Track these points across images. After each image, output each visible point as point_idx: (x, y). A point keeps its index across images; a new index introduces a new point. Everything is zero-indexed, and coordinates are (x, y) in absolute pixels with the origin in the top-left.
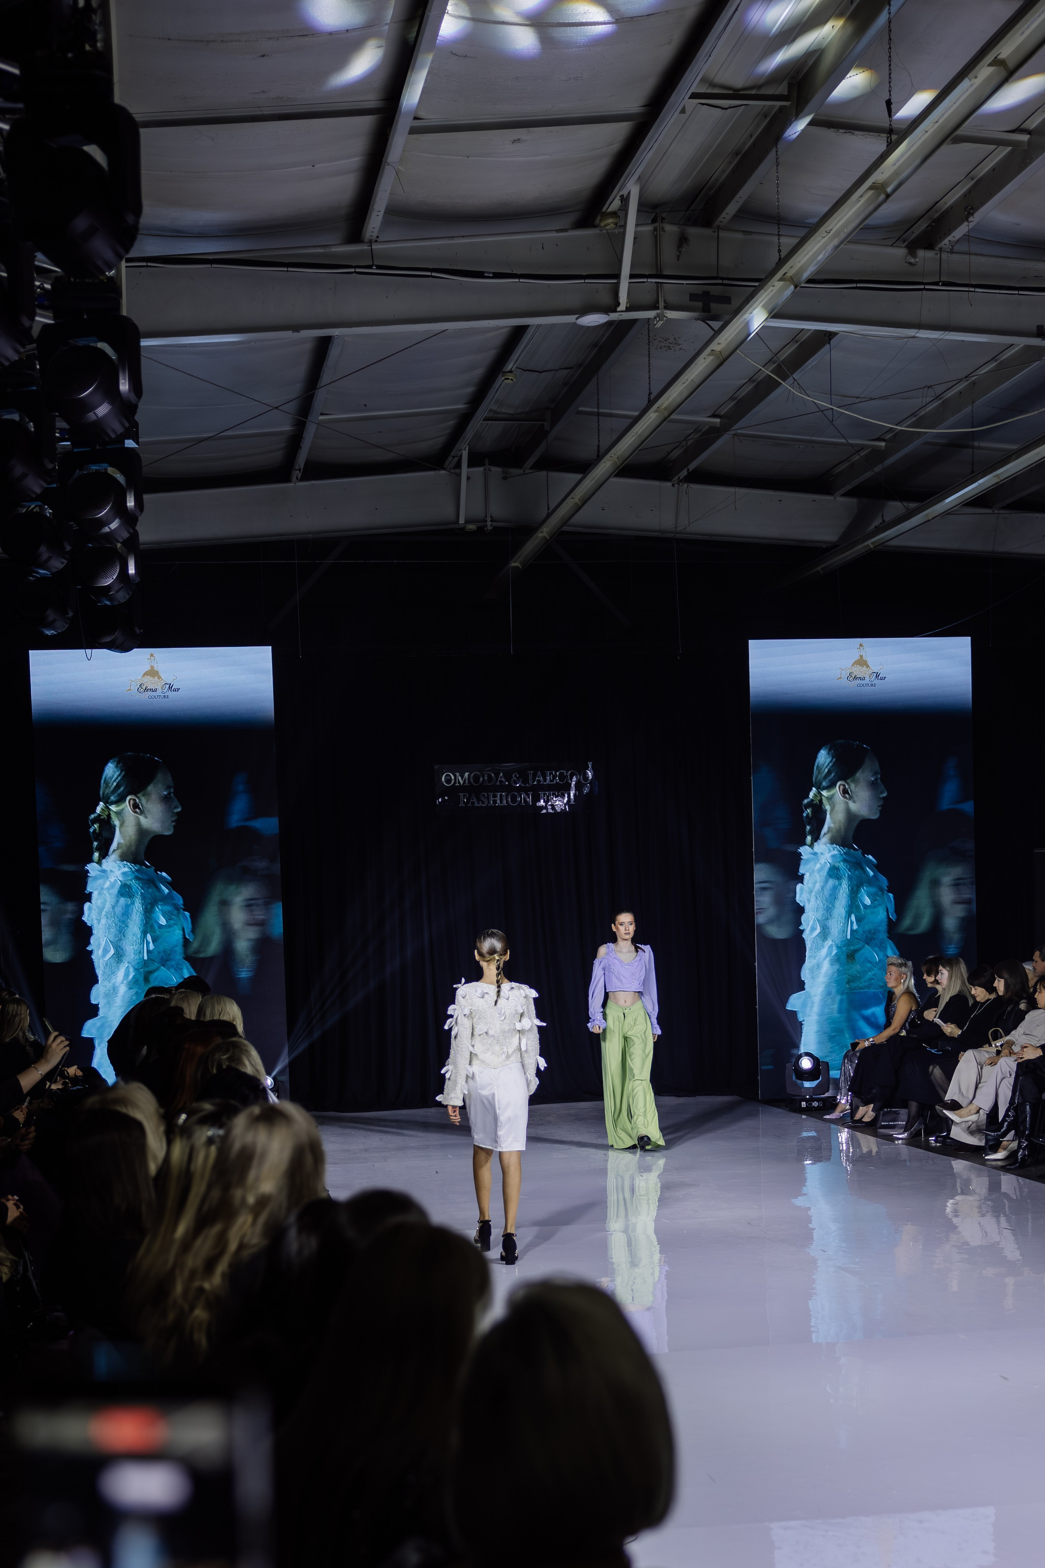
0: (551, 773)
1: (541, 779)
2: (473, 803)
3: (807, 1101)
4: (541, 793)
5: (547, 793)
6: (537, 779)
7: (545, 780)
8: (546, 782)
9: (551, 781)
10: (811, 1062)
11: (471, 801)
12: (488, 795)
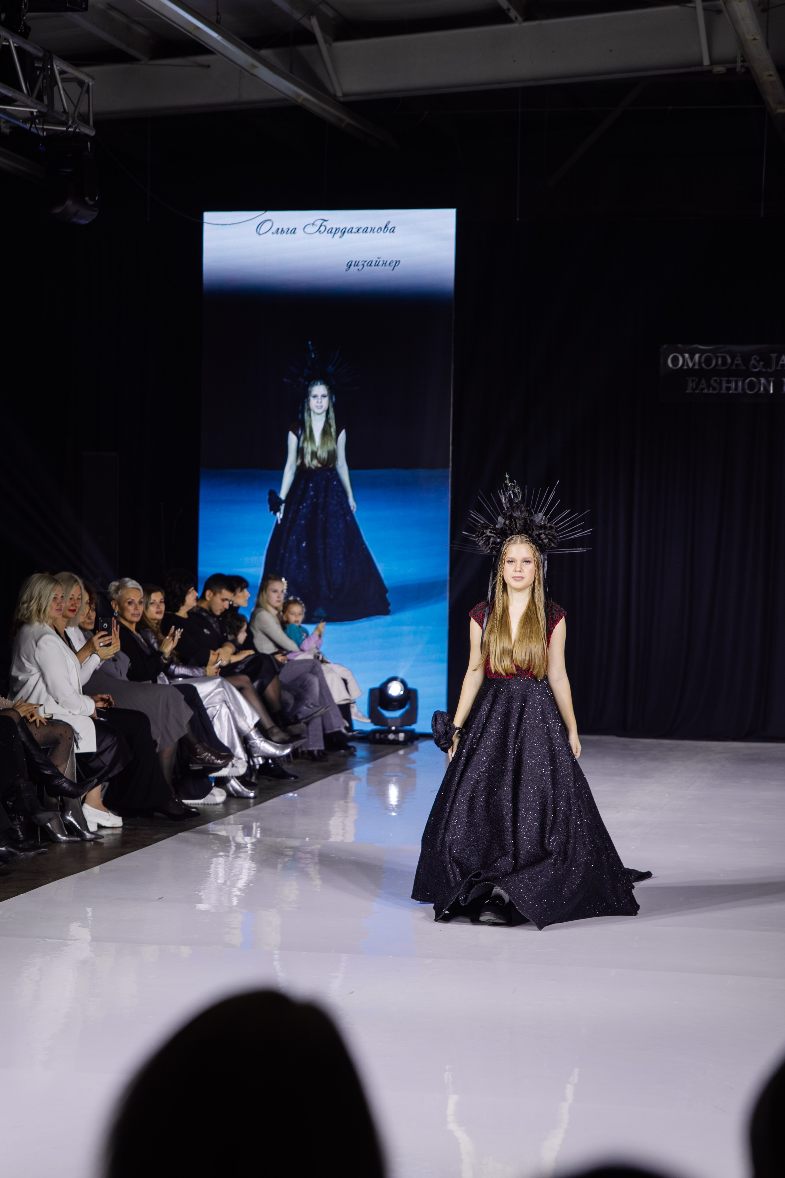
1: (784, 363)
2: (703, 389)
6: (781, 363)
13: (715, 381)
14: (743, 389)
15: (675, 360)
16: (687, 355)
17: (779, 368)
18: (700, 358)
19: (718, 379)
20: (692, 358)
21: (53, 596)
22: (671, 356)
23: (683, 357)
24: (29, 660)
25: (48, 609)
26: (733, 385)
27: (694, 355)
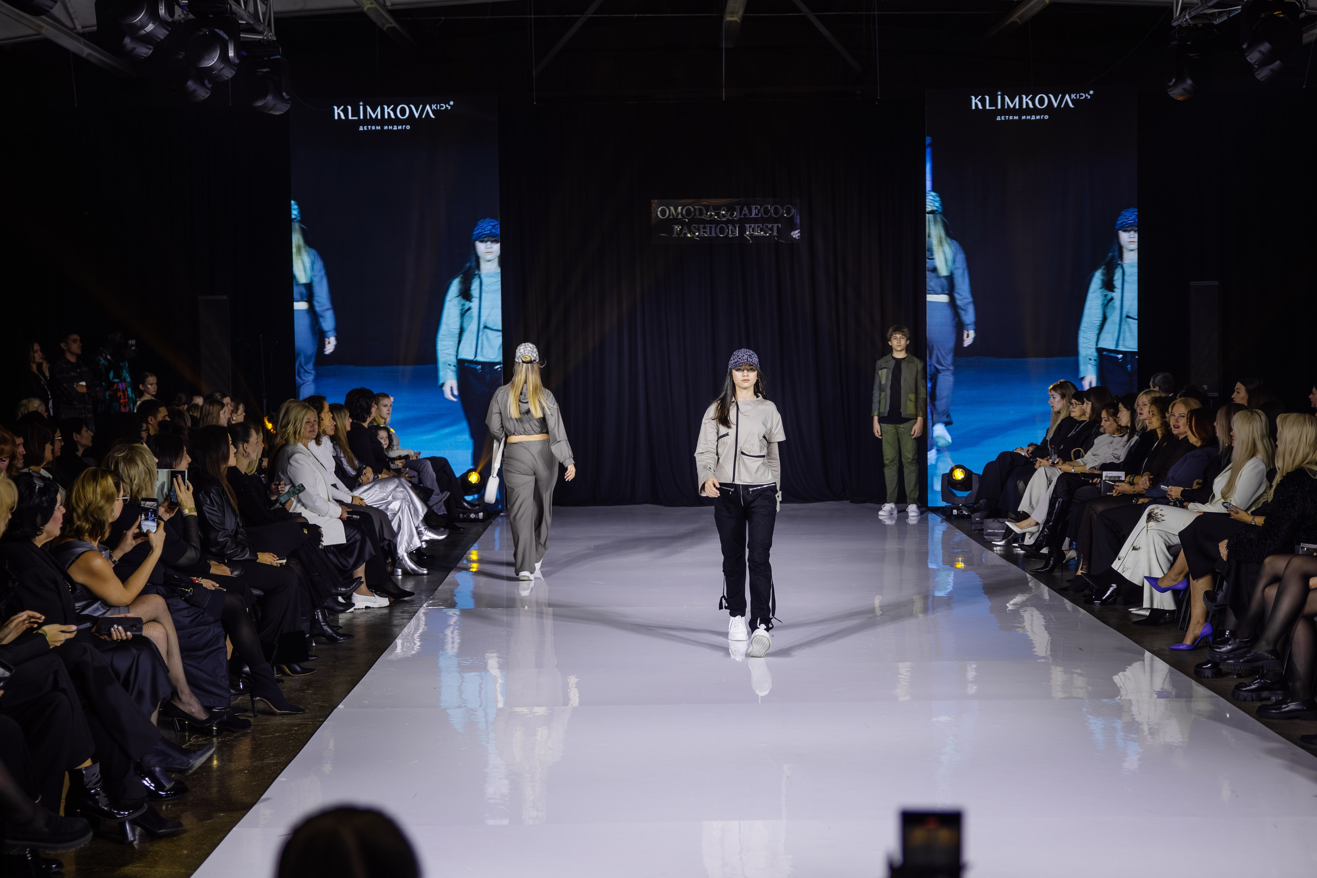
0: (756, 208)
1: (747, 212)
2: (685, 234)
3: (958, 509)
4: (747, 226)
5: (753, 225)
6: (744, 212)
7: (751, 214)
8: (752, 215)
9: (756, 215)
10: (963, 473)
11: (684, 232)
12: (699, 227)
13: (695, 227)
14: (716, 233)
15: (663, 212)
16: (672, 208)
17: (742, 216)
18: (682, 209)
19: (697, 226)
20: (676, 209)
21: (305, 420)
22: (660, 209)
23: (670, 210)
24: (283, 473)
25: (303, 430)
26: (708, 230)
27: (677, 208)
